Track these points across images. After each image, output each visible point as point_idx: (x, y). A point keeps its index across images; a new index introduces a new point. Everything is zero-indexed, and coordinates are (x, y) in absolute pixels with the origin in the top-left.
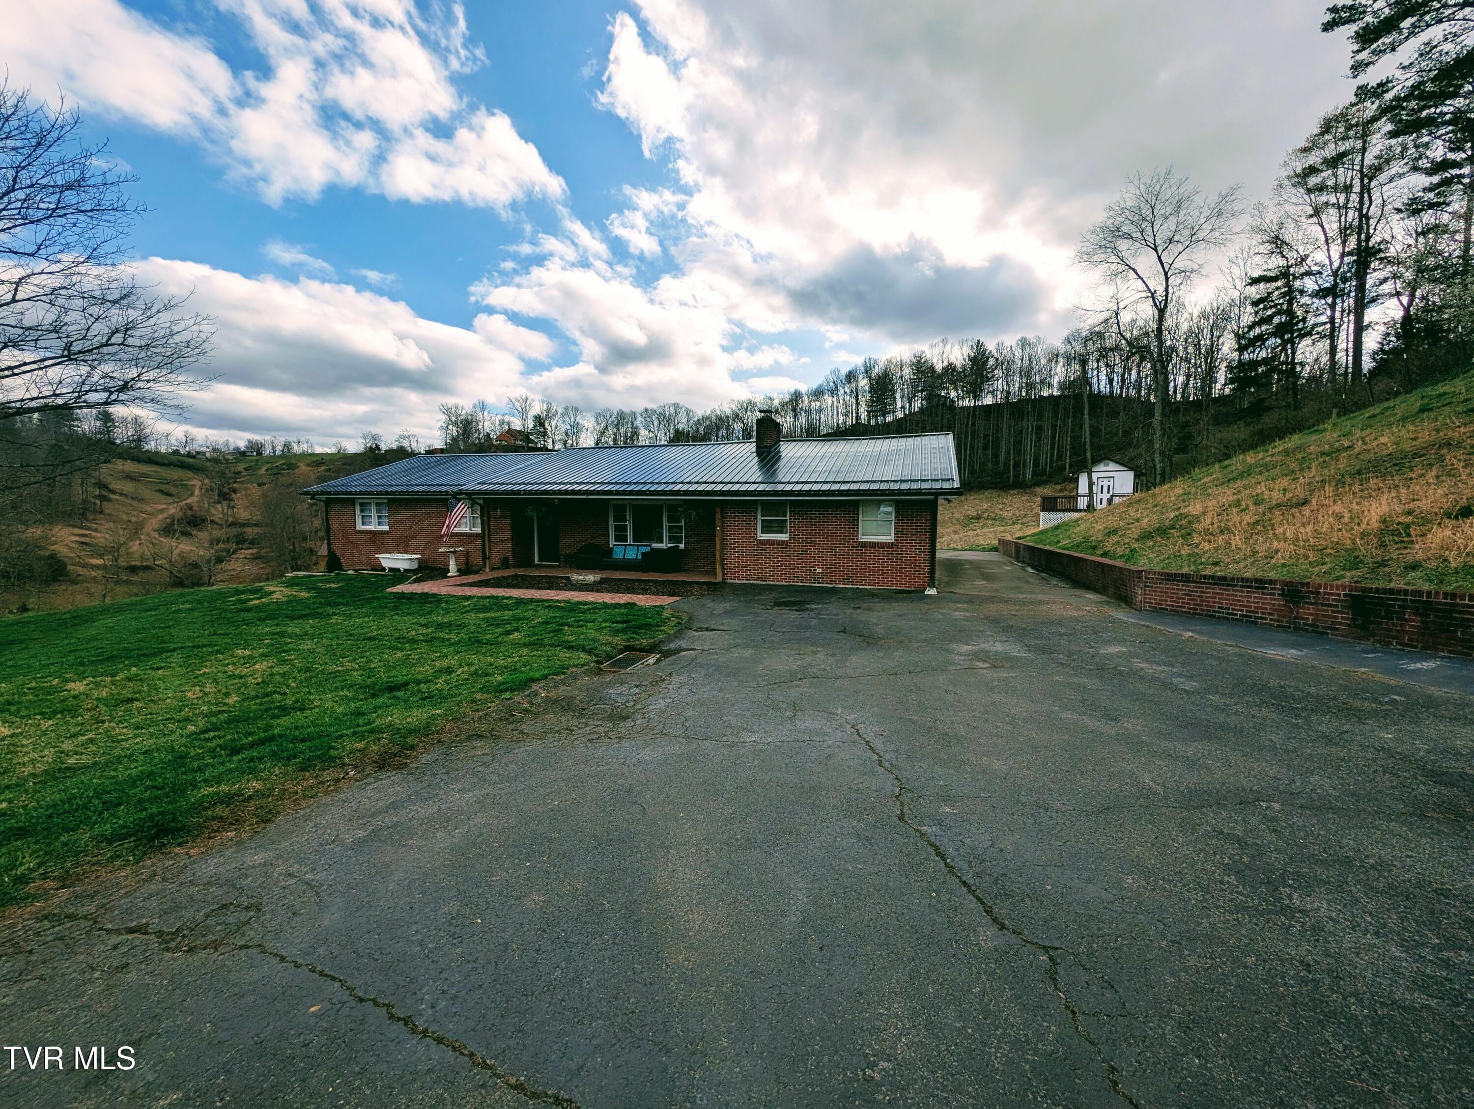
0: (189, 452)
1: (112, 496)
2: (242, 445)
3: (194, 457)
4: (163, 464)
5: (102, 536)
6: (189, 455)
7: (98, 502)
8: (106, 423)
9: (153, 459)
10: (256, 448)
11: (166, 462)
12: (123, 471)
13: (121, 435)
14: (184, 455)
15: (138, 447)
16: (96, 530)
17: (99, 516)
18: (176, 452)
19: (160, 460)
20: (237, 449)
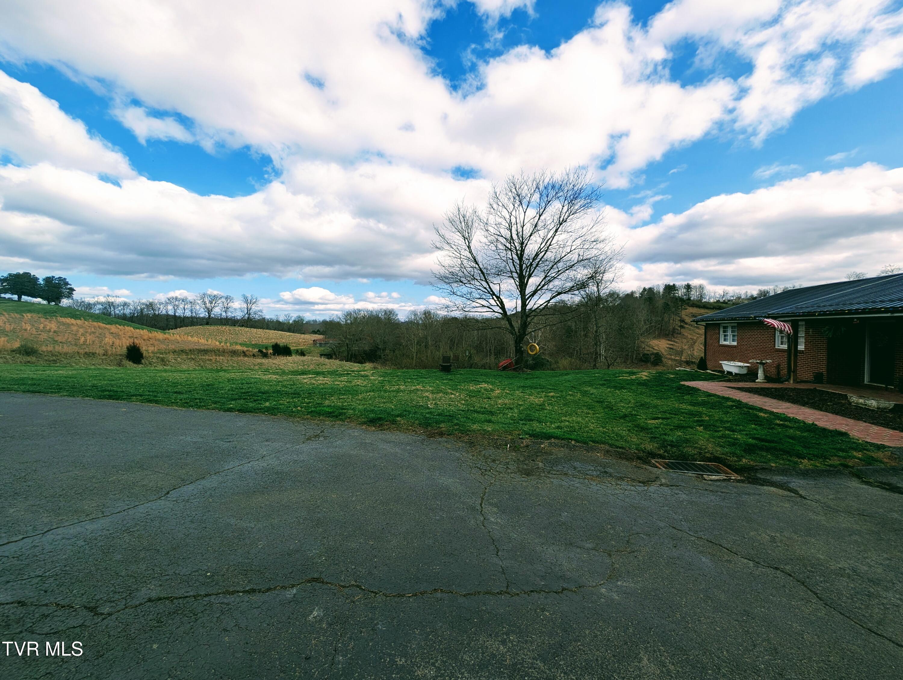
0: (724, 301)
1: (685, 326)
2: (755, 293)
3: (727, 303)
4: (711, 308)
5: (678, 346)
6: (724, 302)
7: (679, 329)
8: (688, 290)
9: (707, 306)
10: (764, 294)
11: (712, 307)
12: (692, 313)
13: (694, 295)
14: (722, 303)
15: (700, 301)
16: (676, 342)
17: (679, 336)
18: (718, 301)
19: (708, 306)
20: (752, 296)
